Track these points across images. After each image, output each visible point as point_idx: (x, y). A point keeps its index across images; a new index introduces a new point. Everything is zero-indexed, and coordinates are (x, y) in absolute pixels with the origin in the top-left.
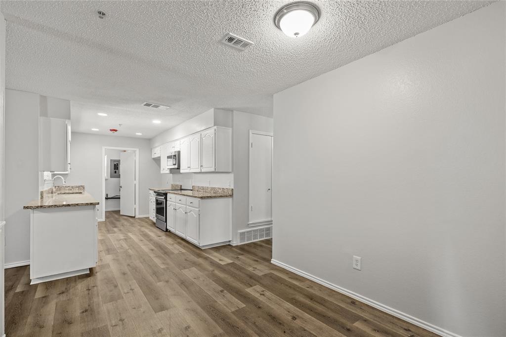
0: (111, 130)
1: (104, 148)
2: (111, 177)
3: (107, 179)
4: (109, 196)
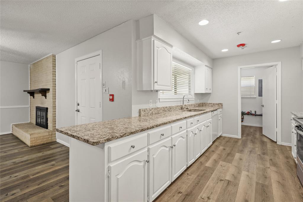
0: (238, 46)
1: (239, 68)
2: (259, 96)
3: (256, 98)
4: (257, 113)
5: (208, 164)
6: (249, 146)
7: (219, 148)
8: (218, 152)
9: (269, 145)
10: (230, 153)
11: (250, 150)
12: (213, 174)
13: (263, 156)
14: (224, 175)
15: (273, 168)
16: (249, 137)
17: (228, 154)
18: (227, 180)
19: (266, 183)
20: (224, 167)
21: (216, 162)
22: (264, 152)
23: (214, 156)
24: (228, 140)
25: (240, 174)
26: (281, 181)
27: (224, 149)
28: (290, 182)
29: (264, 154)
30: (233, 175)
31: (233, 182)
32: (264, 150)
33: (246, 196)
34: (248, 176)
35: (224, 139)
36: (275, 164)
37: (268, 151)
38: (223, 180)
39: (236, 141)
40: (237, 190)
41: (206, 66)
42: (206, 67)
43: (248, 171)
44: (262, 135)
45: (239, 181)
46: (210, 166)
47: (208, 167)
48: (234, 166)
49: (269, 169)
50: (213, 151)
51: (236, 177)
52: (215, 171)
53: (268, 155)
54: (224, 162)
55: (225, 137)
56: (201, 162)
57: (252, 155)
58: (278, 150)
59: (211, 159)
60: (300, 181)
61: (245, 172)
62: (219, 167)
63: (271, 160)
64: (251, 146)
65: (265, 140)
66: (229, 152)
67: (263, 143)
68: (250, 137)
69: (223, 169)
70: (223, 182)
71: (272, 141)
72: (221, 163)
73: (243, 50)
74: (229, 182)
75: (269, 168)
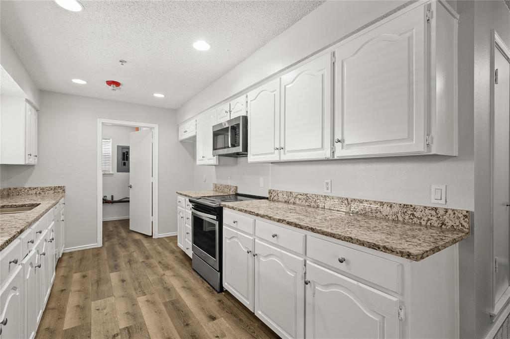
0: (110, 83)
1: (99, 122)
2: (117, 172)
3: (113, 174)
4: (115, 199)
5: (69, 322)
6: (122, 254)
7: (72, 278)
8: (75, 287)
9: (145, 243)
10: (100, 278)
11: (127, 259)
12: (92, 335)
13: (147, 261)
14: (113, 325)
15: (169, 273)
16: (113, 240)
17: (97, 281)
18: (124, 329)
19: (174, 297)
20: (104, 308)
21: (82, 309)
22: (146, 256)
23: (73, 300)
24: (80, 257)
25: (136, 305)
26: (185, 286)
27: (84, 277)
28: (193, 281)
29: (147, 257)
30: (128, 313)
31: (135, 325)
32: (144, 253)
33: (164, 334)
34: (148, 301)
35: (71, 257)
36: (167, 267)
37: (150, 251)
38: (117, 335)
39: (96, 252)
40: (148, 333)
41: (27, 101)
42: (27, 104)
43: (144, 294)
44: (129, 232)
45: (142, 317)
46: (76, 325)
47: (73, 328)
48: (120, 297)
49: (165, 276)
50: (62, 291)
51: (133, 315)
52: (92, 328)
53: (153, 258)
54: (100, 301)
55: (71, 253)
56: (48, 329)
57: (134, 266)
58: (159, 246)
59: (68, 309)
60: (198, 273)
61: (142, 297)
62: (94, 315)
63: (160, 262)
64: (125, 253)
65: (137, 237)
66: (95, 277)
67: (137, 242)
68: (116, 240)
69: (106, 314)
70: (119, 336)
71: (146, 236)
72: (94, 305)
73: (114, 92)
74: (128, 329)
75: (164, 274)
